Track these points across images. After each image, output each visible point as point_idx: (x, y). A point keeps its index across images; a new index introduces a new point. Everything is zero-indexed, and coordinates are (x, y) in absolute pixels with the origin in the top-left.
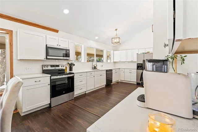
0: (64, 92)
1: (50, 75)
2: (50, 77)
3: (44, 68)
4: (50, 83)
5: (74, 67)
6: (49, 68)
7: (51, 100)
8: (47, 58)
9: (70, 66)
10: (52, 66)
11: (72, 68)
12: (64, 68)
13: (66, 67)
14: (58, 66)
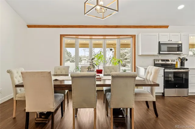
0: (177, 86)
1: (164, 68)
2: (164, 69)
3: (156, 62)
4: (163, 75)
5: (186, 63)
6: (160, 62)
7: (164, 90)
8: (159, 53)
9: (181, 61)
10: (162, 60)
11: (184, 63)
12: (175, 63)
13: (176, 62)
14: (168, 61)
